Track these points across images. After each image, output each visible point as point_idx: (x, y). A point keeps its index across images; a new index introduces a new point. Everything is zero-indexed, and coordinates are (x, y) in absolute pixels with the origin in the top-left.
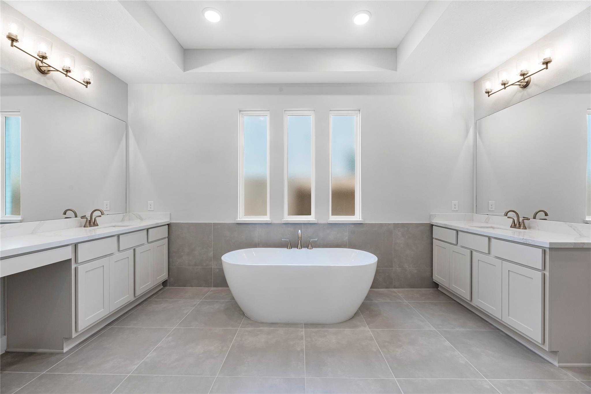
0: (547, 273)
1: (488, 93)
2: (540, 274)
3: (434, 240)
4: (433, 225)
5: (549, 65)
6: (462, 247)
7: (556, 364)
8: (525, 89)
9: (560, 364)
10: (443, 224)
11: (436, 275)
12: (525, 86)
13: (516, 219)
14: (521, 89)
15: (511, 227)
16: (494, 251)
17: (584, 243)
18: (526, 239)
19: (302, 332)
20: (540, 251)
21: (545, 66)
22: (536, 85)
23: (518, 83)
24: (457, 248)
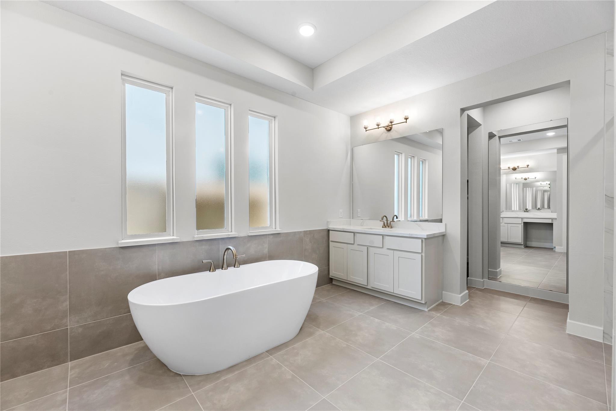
0: (423, 254)
1: (366, 128)
2: (420, 255)
3: (331, 243)
4: (329, 230)
5: (407, 120)
6: (358, 245)
7: (426, 310)
8: (389, 132)
9: (428, 309)
10: (341, 229)
11: (333, 272)
12: (389, 130)
13: (385, 222)
14: (386, 131)
15: (383, 227)
16: (387, 245)
17: (435, 234)
18: (411, 234)
19: (273, 360)
20: (420, 240)
21: (405, 121)
22: (396, 131)
23: (386, 127)
24: (355, 247)
